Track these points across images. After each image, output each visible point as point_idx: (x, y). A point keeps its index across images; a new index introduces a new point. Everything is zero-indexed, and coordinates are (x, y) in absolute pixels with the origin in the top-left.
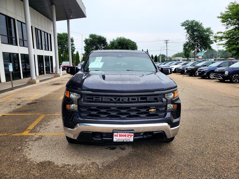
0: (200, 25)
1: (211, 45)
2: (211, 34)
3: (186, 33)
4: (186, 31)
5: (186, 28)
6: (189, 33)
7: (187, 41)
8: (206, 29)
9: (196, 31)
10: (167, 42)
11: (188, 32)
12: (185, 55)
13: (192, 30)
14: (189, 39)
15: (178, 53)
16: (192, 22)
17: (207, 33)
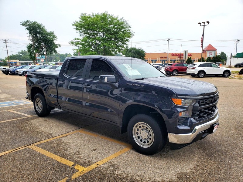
0: (43, 28)
1: (56, 49)
2: (55, 38)
3: (28, 35)
4: (28, 31)
5: (28, 29)
6: (32, 35)
7: (31, 43)
8: (49, 33)
9: (38, 33)
10: (6, 41)
11: (30, 33)
12: (31, 58)
13: (35, 32)
14: (33, 41)
15: (13, 55)
16: (34, 23)
17: (51, 37)
